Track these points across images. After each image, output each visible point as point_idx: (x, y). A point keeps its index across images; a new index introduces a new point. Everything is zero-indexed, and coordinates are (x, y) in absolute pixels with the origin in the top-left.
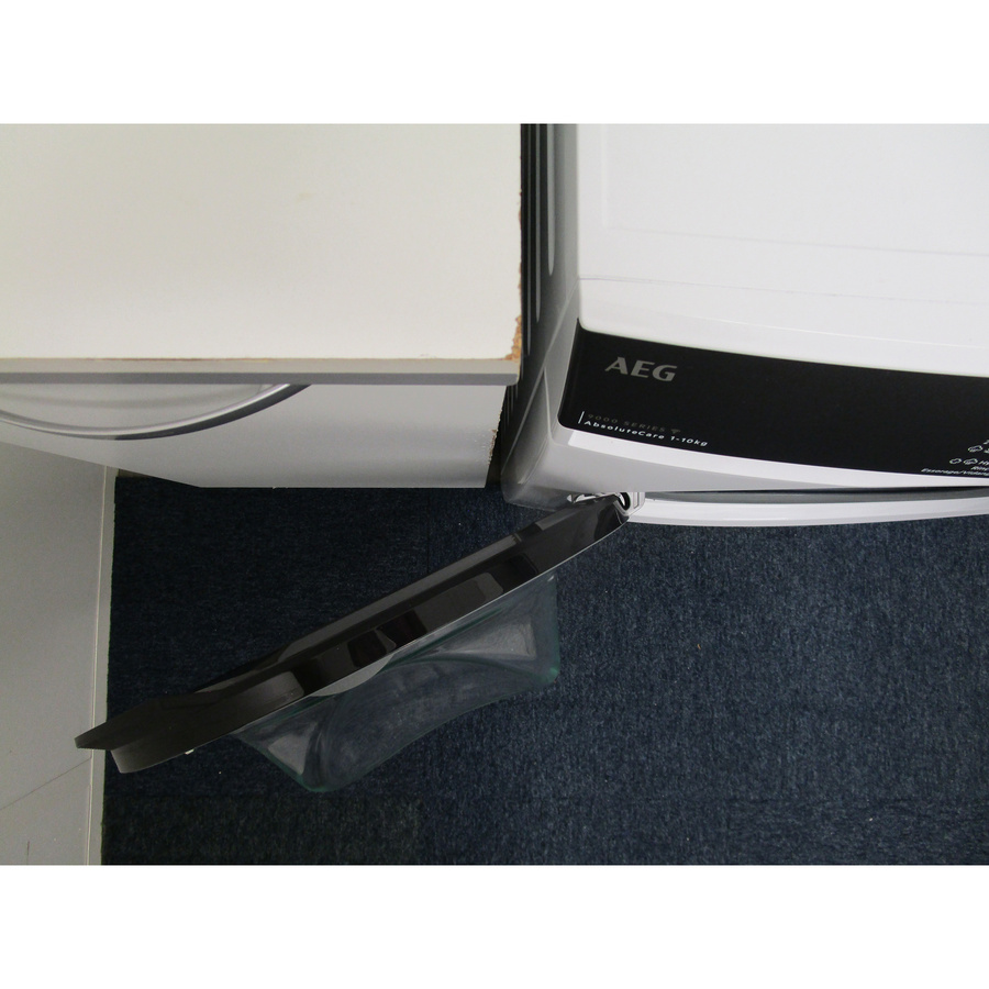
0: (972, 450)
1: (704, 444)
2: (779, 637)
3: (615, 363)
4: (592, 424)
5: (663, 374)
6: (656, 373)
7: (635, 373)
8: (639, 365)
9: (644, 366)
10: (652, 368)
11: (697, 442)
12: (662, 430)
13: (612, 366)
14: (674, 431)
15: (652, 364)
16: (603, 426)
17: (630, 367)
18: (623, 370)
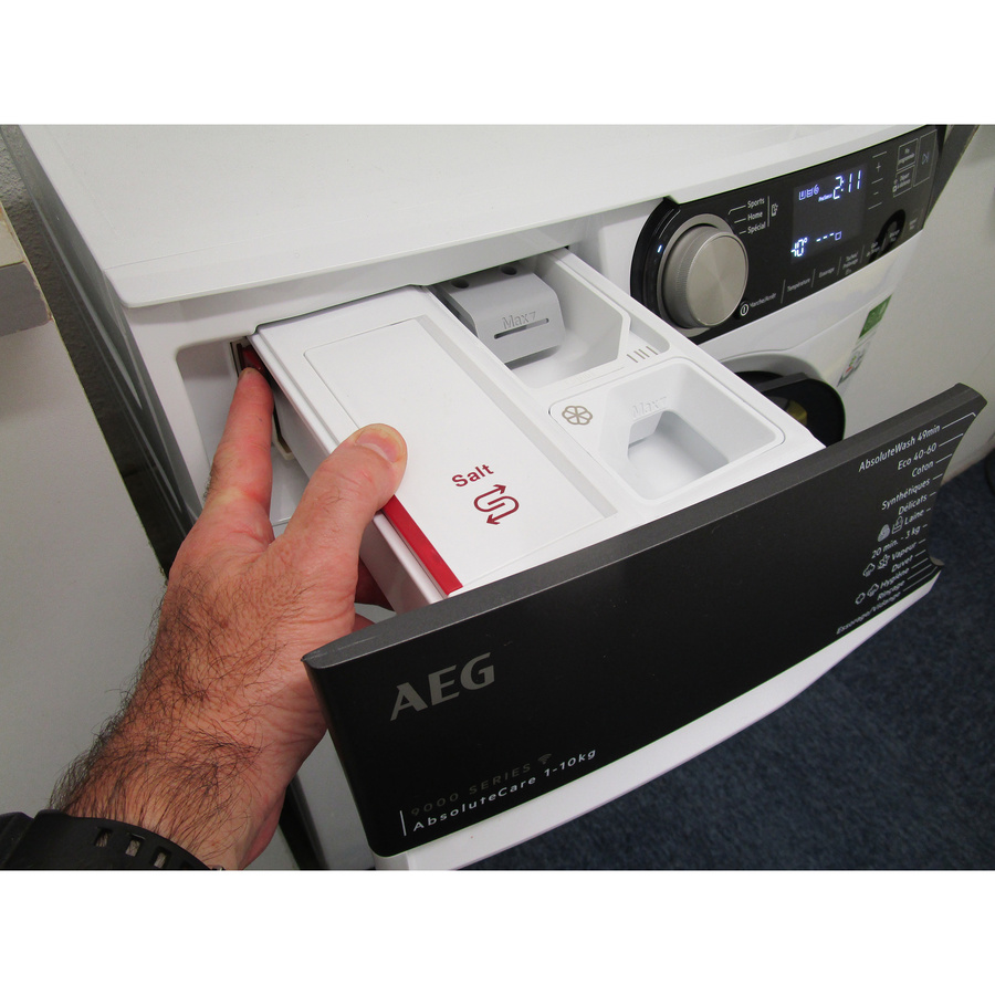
0: (867, 574)
1: (592, 755)
2: (711, 842)
3: (399, 700)
4: (425, 823)
5: (478, 678)
6: (467, 681)
7: (437, 698)
8: (434, 680)
9: (444, 679)
10: (456, 675)
11: (581, 758)
12: (527, 768)
13: (398, 707)
14: (543, 759)
15: (453, 668)
16: (443, 817)
17: (424, 693)
18: (418, 704)
